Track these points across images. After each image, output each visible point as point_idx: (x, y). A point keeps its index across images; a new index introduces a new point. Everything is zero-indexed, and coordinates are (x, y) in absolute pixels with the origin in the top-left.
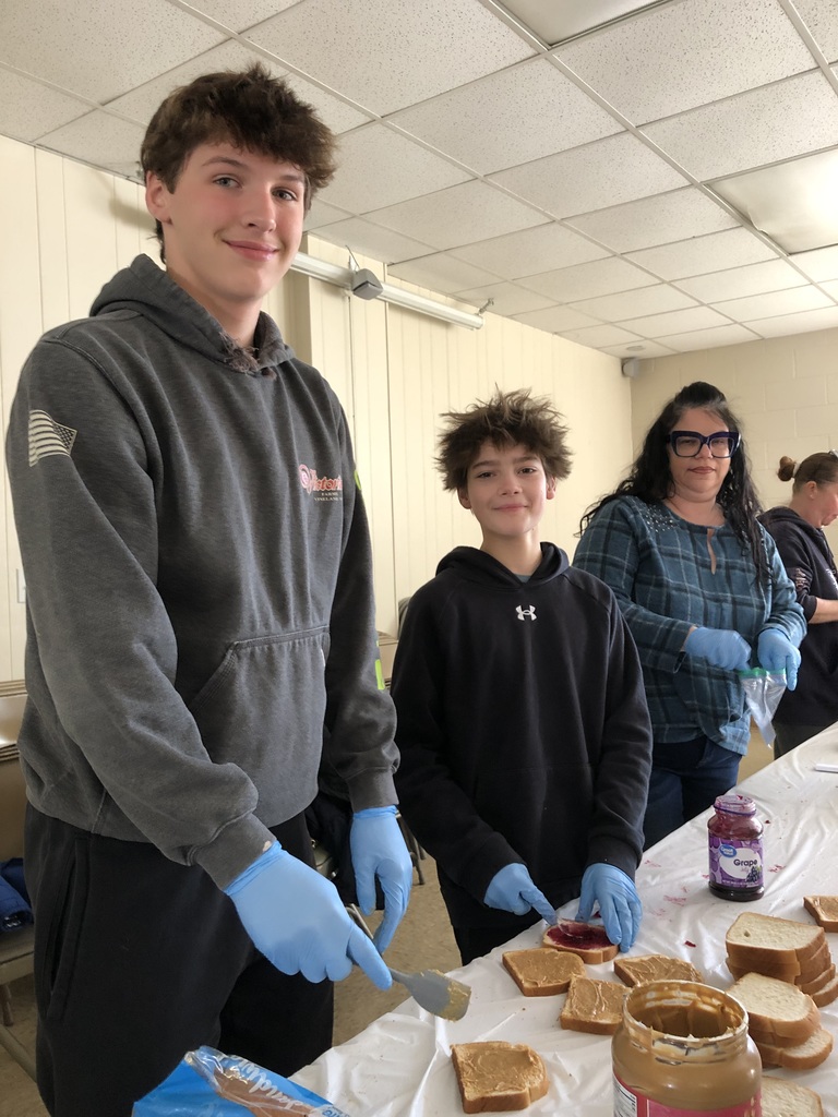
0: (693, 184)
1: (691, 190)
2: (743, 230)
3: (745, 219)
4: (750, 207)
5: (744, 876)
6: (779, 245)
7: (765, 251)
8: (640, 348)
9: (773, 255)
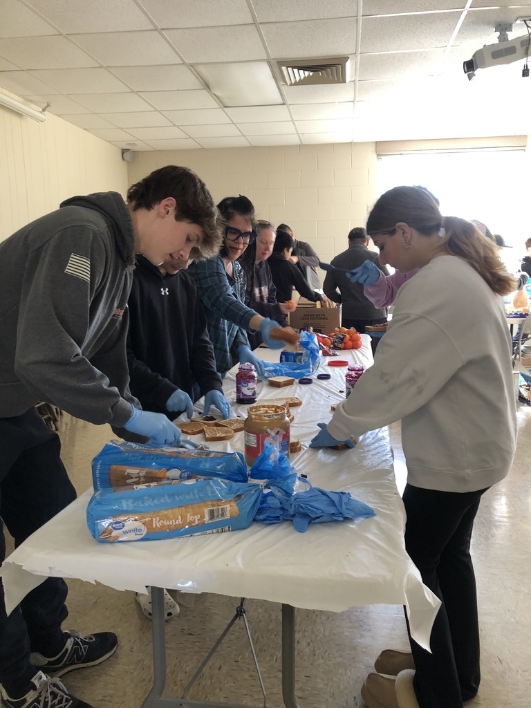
0: (184, 64)
1: (183, 66)
2: (205, 91)
3: (207, 86)
4: (211, 81)
5: (251, 394)
6: (221, 102)
7: (213, 103)
8: (134, 145)
9: (216, 105)
